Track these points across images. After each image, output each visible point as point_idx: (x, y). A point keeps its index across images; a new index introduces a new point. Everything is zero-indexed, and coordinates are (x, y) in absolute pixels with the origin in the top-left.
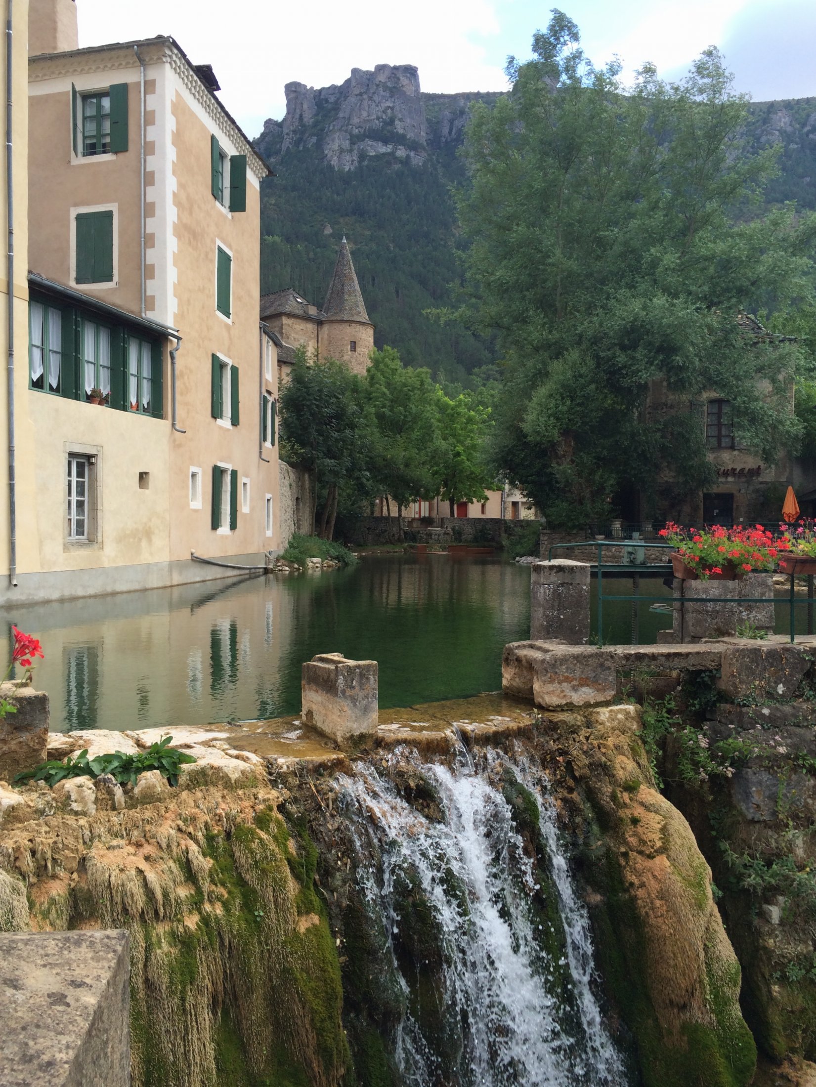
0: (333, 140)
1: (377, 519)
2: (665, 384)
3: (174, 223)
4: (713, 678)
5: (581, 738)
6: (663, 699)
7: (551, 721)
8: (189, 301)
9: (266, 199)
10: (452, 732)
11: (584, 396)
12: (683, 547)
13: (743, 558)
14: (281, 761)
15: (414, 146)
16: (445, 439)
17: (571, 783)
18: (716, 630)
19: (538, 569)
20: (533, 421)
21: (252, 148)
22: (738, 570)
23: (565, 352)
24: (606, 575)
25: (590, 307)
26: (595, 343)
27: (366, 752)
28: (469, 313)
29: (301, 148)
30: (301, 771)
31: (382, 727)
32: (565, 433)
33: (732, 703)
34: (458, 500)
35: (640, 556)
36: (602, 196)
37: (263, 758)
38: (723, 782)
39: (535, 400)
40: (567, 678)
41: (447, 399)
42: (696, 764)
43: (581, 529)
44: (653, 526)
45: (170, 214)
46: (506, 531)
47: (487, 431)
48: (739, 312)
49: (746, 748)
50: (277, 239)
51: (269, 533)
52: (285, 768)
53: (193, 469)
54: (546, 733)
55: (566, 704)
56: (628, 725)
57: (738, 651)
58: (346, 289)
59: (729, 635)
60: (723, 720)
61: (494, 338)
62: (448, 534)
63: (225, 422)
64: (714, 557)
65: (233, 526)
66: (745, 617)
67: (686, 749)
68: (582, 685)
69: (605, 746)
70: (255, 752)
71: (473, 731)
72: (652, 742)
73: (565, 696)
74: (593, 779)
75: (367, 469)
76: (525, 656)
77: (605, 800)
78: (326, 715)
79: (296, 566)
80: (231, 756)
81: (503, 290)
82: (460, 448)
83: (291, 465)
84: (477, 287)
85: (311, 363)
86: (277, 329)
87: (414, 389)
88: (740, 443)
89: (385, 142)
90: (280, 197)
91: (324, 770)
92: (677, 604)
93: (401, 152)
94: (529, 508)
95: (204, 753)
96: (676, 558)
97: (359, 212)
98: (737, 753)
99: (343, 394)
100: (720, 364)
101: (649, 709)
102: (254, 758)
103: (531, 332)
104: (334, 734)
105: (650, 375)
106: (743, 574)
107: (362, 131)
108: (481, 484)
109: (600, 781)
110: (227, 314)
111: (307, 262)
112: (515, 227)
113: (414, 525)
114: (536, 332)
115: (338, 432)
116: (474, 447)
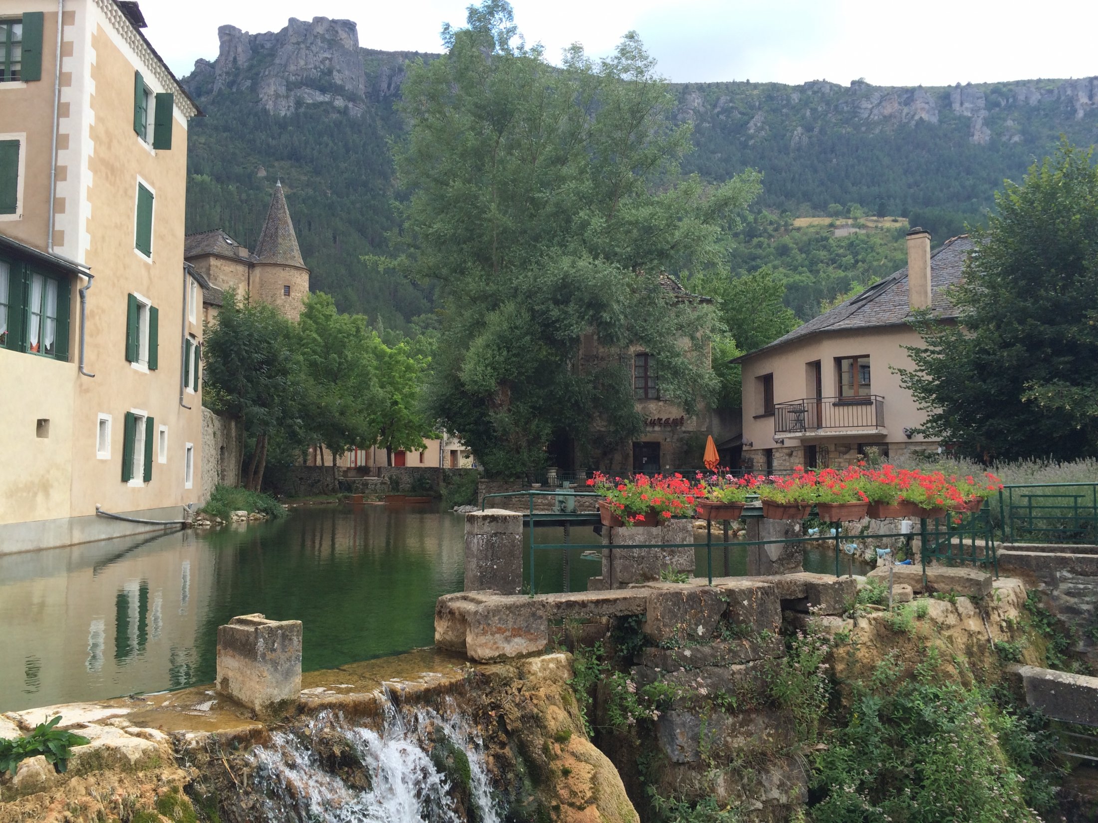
0: (269, 85)
1: (310, 468)
2: (596, 337)
3: (90, 156)
4: (639, 623)
5: (514, 690)
6: (593, 646)
7: (483, 675)
8: (103, 238)
9: (195, 137)
10: (381, 692)
11: (519, 347)
12: (610, 495)
13: (664, 505)
14: (190, 736)
15: (352, 98)
16: (382, 387)
17: (503, 737)
18: (641, 575)
19: (472, 519)
20: (470, 370)
21: (180, 87)
22: (659, 517)
23: (501, 304)
24: (538, 524)
25: (525, 262)
26: (529, 297)
27: (287, 720)
28: (407, 262)
29: (234, 90)
30: (212, 746)
31: (306, 691)
32: (502, 382)
33: (657, 646)
34: (396, 448)
35: (571, 504)
36: (534, 159)
37: (169, 734)
38: (651, 727)
39: (472, 349)
40: (500, 629)
41: (384, 347)
42: (624, 710)
43: (518, 477)
44: (587, 474)
45: (86, 147)
46: (444, 480)
47: (426, 379)
48: (661, 272)
49: (670, 690)
50: (206, 178)
51: (189, 485)
52: (194, 744)
53: (102, 416)
54: (478, 687)
55: (499, 656)
56: (560, 674)
57: (661, 595)
58: (280, 232)
59: (654, 579)
60: (649, 664)
61: (433, 287)
62: (385, 483)
63: (141, 366)
64: (639, 504)
65: (147, 478)
66: (668, 562)
67: (615, 695)
68: (515, 636)
69: (537, 697)
70: (160, 728)
71: (403, 690)
72: (582, 690)
73: (498, 648)
74: (525, 732)
75: (300, 417)
76: (458, 608)
77: (537, 753)
78: (243, 682)
79: (219, 520)
80: (131, 734)
81: (440, 241)
82: (397, 397)
83: (217, 412)
84: (415, 237)
85: (241, 306)
86: (204, 270)
87: (349, 335)
88: (664, 395)
89: (323, 90)
90: (210, 136)
91: (240, 743)
92: (606, 551)
93: (339, 102)
94: (467, 457)
95: (99, 732)
96: (603, 506)
97: (295, 156)
98: (662, 696)
99: (275, 339)
100: (645, 321)
101: (580, 657)
102: (158, 735)
103: (468, 283)
104: (252, 702)
105: (581, 329)
106: (664, 521)
107: (299, 78)
108: (419, 432)
109: (532, 733)
110: (148, 253)
111: (239, 203)
112: (451, 183)
113: (349, 475)
114: (473, 283)
115: (269, 378)
116: (412, 395)
